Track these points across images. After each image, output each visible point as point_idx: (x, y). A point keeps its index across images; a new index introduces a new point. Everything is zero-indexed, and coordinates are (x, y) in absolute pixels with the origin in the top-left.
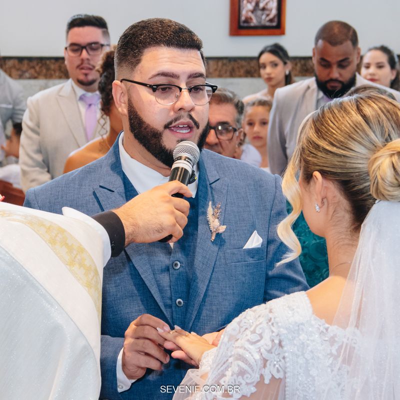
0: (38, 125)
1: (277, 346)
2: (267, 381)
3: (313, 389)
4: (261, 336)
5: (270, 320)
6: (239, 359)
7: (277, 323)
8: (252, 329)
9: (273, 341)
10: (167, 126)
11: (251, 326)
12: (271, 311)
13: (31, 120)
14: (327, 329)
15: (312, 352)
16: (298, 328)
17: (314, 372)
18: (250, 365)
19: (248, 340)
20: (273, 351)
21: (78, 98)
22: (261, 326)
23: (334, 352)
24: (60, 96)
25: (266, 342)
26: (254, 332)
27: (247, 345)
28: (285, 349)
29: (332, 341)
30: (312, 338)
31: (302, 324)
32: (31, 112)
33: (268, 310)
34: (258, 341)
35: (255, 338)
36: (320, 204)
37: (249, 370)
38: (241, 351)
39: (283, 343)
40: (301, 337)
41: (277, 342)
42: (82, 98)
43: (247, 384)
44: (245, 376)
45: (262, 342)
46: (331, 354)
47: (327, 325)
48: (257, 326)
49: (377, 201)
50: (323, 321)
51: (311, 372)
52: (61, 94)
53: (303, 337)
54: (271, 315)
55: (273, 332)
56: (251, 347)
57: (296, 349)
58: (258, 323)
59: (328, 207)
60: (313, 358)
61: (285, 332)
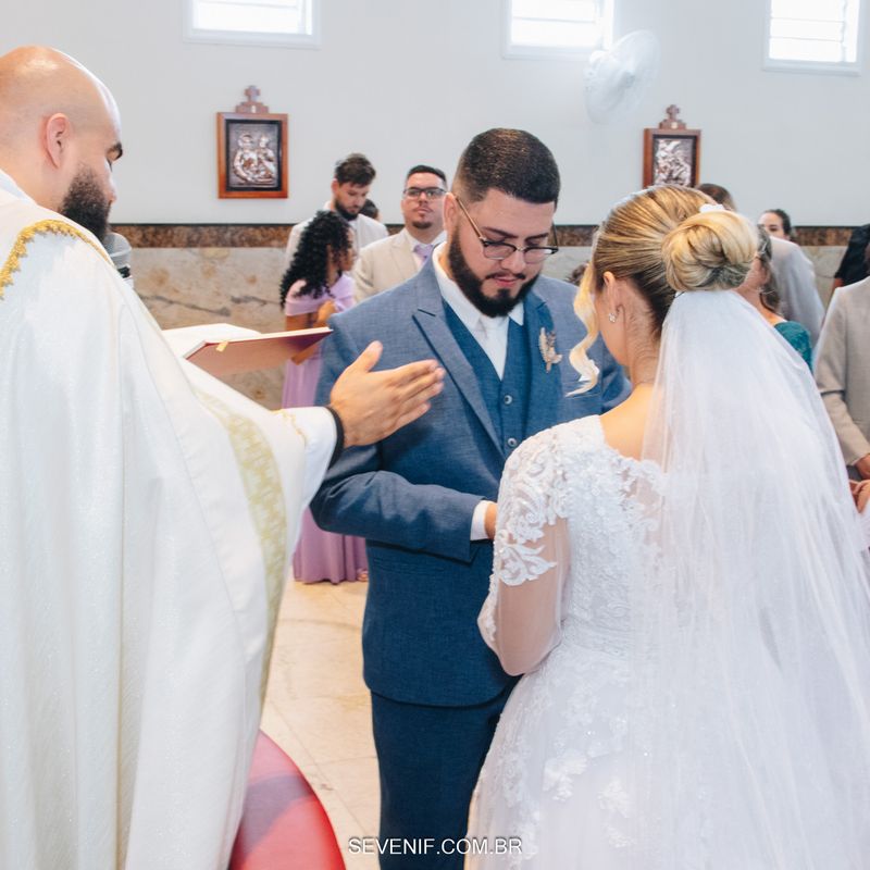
0: (372, 277)
1: (560, 479)
2: (552, 523)
3: (600, 531)
4: (543, 467)
5: (553, 447)
6: (519, 496)
7: (562, 451)
8: (533, 458)
9: (555, 471)
10: (488, 277)
11: (531, 455)
12: (555, 437)
13: (364, 271)
14: (620, 461)
15: (600, 487)
16: (587, 458)
17: (602, 511)
18: (532, 502)
19: (528, 473)
20: (555, 484)
21: (412, 249)
22: (543, 455)
23: (628, 489)
24: (395, 247)
25: (548, 474)
26: (534, 462)
27: (528, 478)
28: (569, 482)
29: (625, 475)
30: (601, 471)
31: (591, 454)
32: (363, 262)
33: (551, 437)
34: (539, 473)
35: (536, 469)
36: (615, 312)
37: (532, 508)
38: (520, 486)
39: (567, 476)
40: (589, 470)
41: (560, 472)
42: (416, 250)
43: (531, 525)
44: (527, 515)
45: (544, 475)
46: (623, 491)
47: (621, 457)
48: (539, 454)
49: (677, 294)
50: (617, 451)
51: (599, 512)
52: (395, 244)
53: (591, 469)
54: (554, 442)
55: (556, 461)
56: (533, 480)
57: (582, 483)
58: (539, 451)
59: (624, 314)
60: (601, 495)
61: (571, 462)
